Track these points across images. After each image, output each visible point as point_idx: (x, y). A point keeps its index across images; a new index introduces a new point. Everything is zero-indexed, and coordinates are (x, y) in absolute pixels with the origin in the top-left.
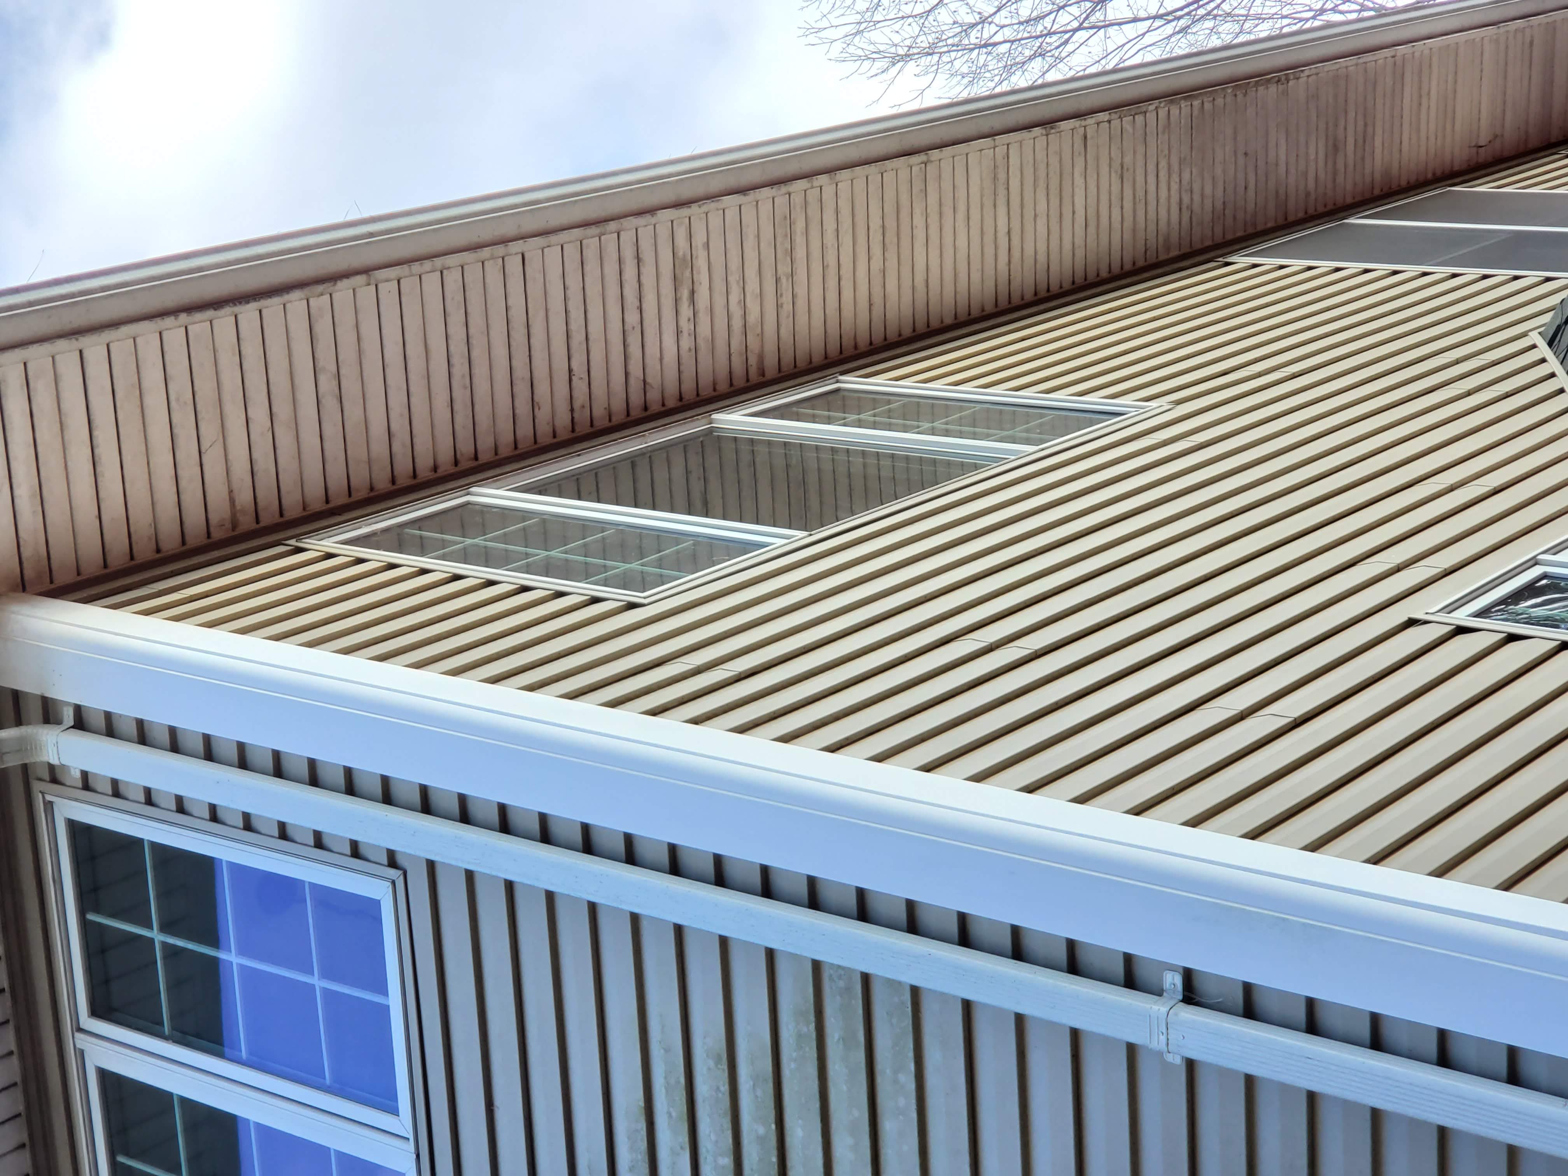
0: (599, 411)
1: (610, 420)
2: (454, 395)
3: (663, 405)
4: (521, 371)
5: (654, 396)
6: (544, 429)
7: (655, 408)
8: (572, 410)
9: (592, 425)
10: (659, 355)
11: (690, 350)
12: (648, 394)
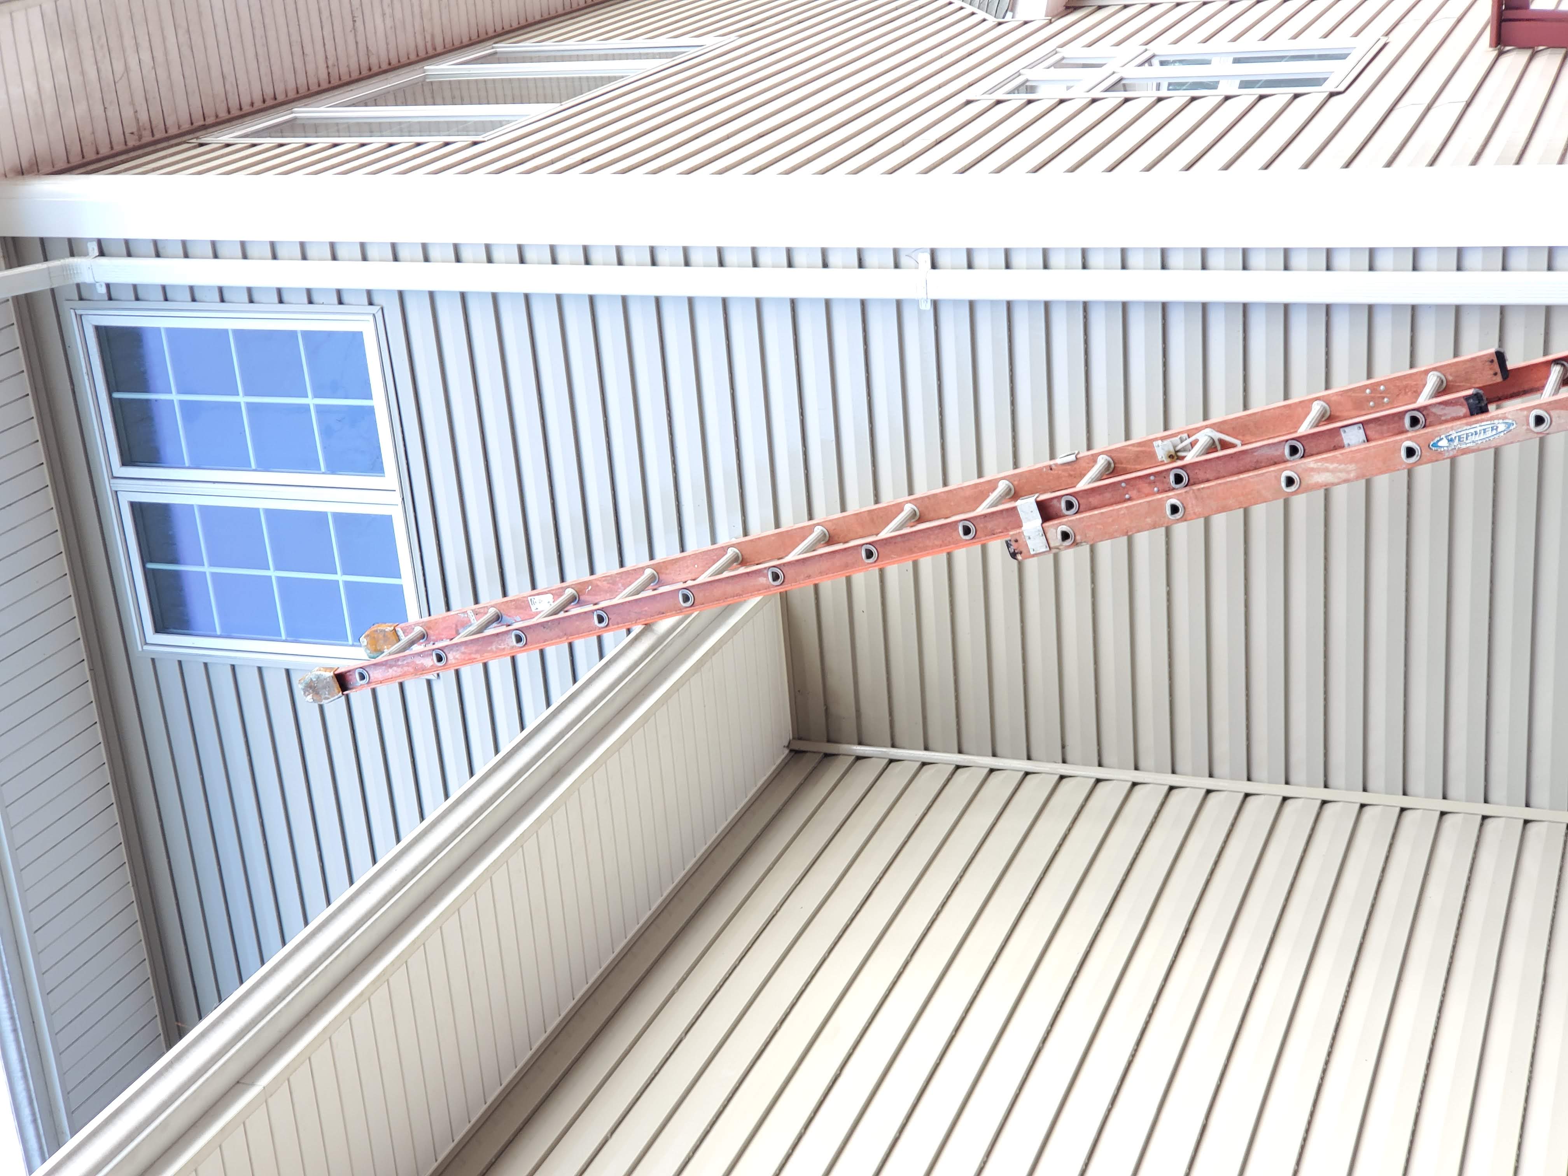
0: (343, 70)
1: (350, 76)
2: (257, 50)
3: (380, 67)
4: (295, 37)
5: (374, 60)
6: (313, 81)
7: (375, 69)
8: (328, 67)
9: (340, 79)
10: (373, 31)
11: (391, 27)
12: (370, 59)
